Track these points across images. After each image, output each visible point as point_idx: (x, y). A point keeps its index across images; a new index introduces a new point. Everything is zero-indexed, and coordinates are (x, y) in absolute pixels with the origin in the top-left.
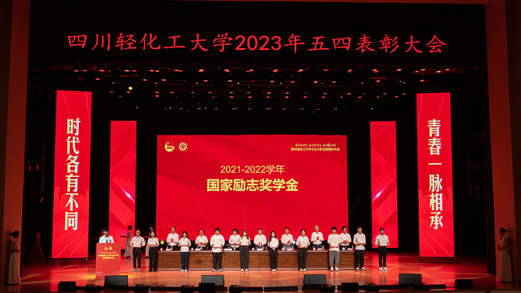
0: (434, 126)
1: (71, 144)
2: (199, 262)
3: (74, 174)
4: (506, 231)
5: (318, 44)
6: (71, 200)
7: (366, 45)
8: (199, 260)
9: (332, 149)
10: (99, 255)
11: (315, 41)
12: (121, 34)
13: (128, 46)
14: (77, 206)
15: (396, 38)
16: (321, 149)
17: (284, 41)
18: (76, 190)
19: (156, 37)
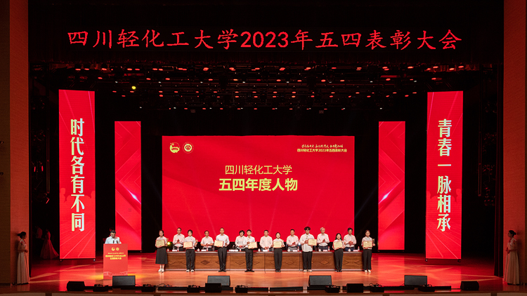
0: (445, 126)
1: (75, 145)
2: (206, 263)
3: (79, 175)
4: (515, 234)
5: (327, 40)
6: (77, 202)
7: (377, 41)
8: (205, 261)
9: (339, 150)
10: (106, 256)
11: (323, 37)
12: (123, 30)
13: (130, 43)
14: (83, 208)
15: (408, 33)
16: (328, 150)
17: (292, 38)
18: (81, 191)
19: (158, 34)
